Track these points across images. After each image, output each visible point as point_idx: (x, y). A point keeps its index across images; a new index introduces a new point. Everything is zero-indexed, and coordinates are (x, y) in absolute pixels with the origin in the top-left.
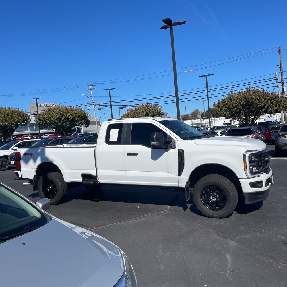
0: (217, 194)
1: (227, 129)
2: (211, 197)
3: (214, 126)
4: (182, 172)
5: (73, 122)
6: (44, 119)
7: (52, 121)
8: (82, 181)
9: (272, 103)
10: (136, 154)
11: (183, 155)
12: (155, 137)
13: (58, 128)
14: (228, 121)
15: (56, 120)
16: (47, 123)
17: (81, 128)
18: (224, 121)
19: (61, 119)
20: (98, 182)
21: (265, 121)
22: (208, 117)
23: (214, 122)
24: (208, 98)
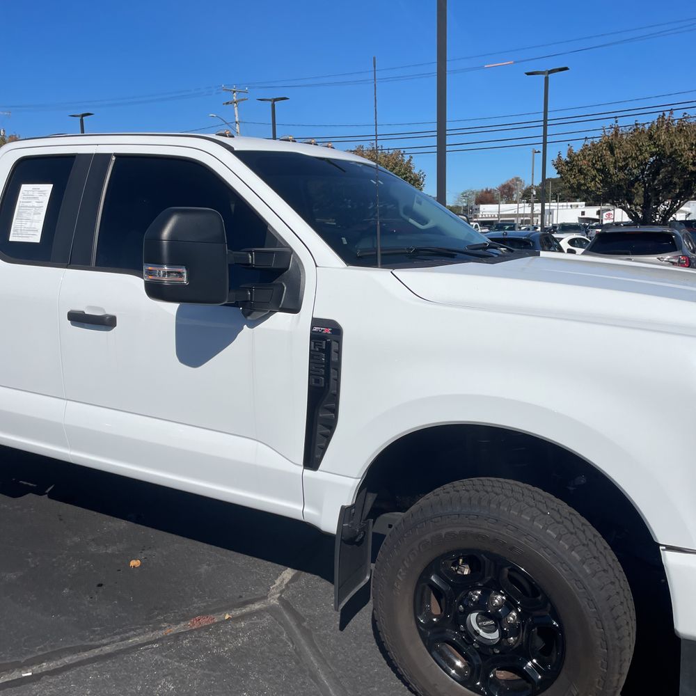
0: (509, 605)
1: (587, 233)
2: (473, 617)
3: (555, 222)
4: (324, 449)
10: (105, 322)
11: (333, 353)
12: (166, 233)
14: (591, 212)
18: (583, 213)
21: (687, 219)
22: (542, 197)
23: (555, 212)
24: (545, 143)
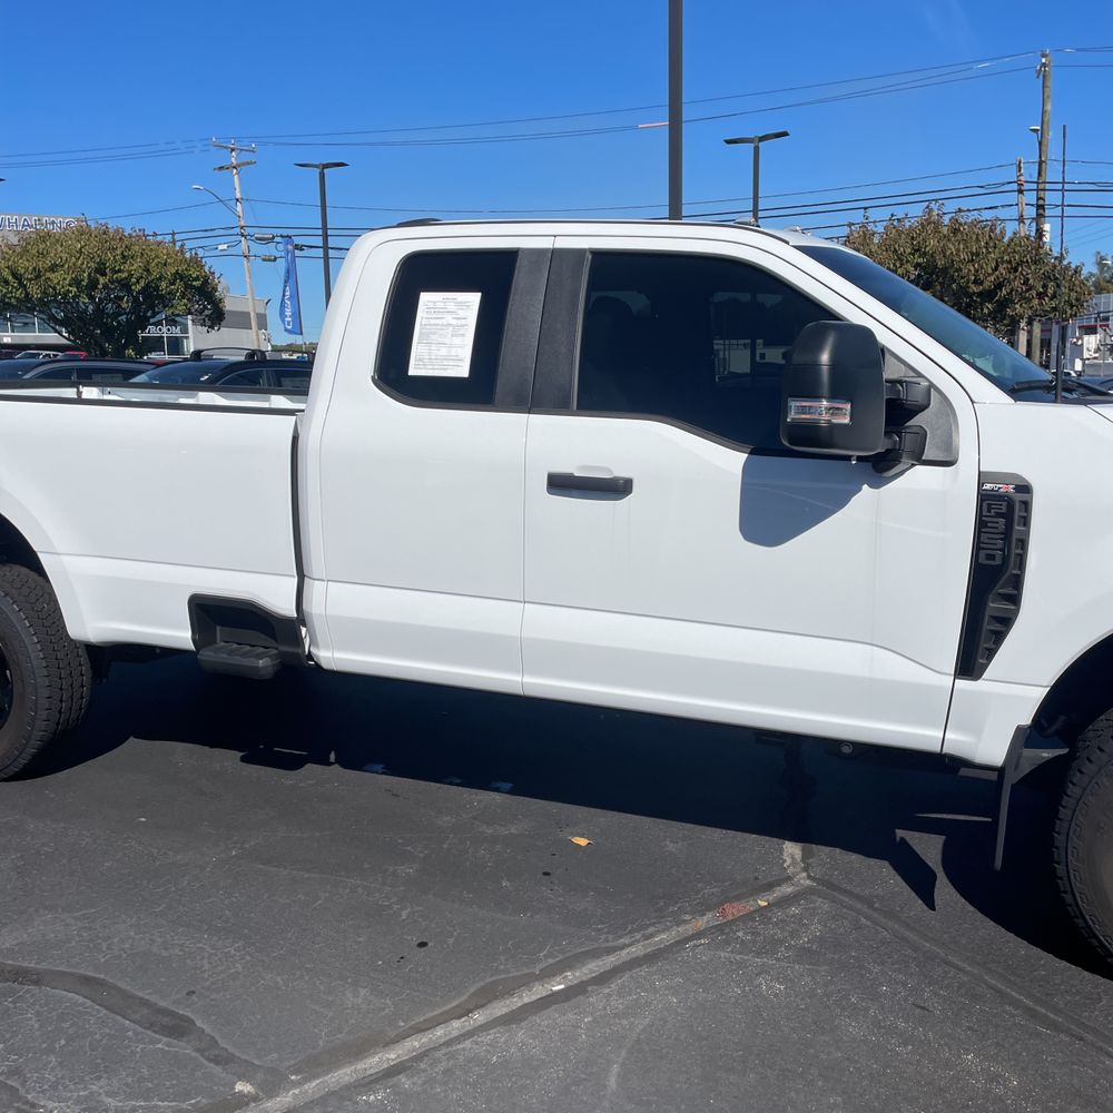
5: (151, 300)
6: (15, 275)
7: (54, 289)
8: (191, 646)
9: (1026, 282)
13: (79, 323)
15: (70, 285)
16: (27, 294)
17: (187, 338)
19: (93, 284)
20: (310, 658)
